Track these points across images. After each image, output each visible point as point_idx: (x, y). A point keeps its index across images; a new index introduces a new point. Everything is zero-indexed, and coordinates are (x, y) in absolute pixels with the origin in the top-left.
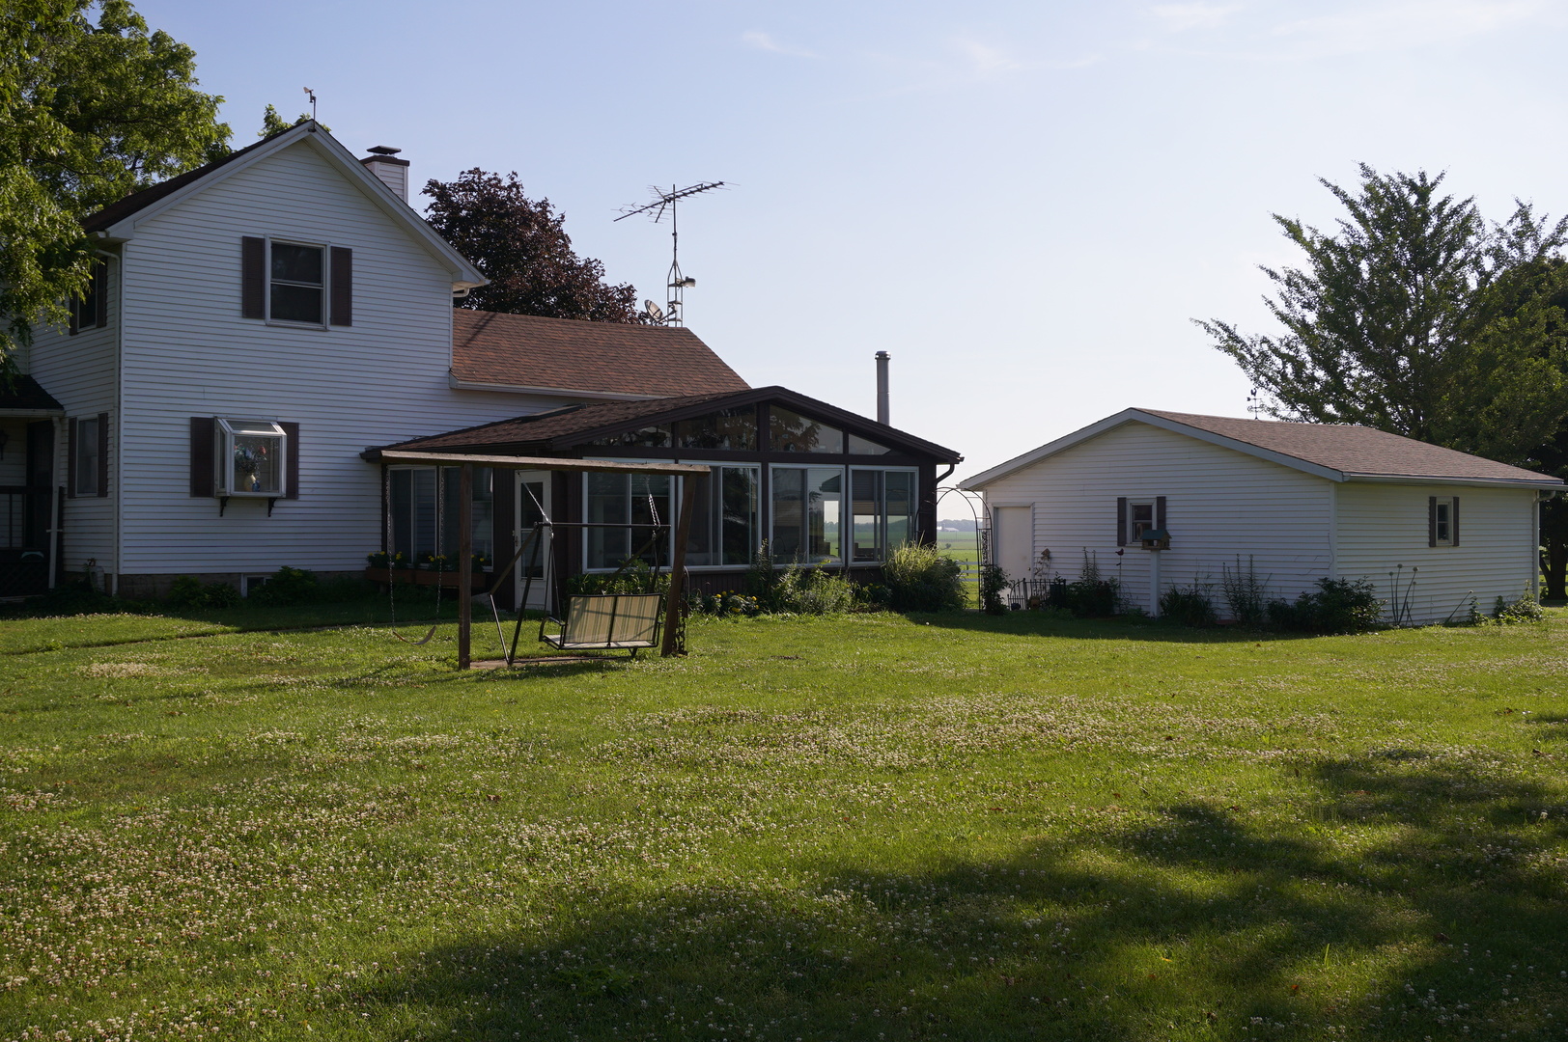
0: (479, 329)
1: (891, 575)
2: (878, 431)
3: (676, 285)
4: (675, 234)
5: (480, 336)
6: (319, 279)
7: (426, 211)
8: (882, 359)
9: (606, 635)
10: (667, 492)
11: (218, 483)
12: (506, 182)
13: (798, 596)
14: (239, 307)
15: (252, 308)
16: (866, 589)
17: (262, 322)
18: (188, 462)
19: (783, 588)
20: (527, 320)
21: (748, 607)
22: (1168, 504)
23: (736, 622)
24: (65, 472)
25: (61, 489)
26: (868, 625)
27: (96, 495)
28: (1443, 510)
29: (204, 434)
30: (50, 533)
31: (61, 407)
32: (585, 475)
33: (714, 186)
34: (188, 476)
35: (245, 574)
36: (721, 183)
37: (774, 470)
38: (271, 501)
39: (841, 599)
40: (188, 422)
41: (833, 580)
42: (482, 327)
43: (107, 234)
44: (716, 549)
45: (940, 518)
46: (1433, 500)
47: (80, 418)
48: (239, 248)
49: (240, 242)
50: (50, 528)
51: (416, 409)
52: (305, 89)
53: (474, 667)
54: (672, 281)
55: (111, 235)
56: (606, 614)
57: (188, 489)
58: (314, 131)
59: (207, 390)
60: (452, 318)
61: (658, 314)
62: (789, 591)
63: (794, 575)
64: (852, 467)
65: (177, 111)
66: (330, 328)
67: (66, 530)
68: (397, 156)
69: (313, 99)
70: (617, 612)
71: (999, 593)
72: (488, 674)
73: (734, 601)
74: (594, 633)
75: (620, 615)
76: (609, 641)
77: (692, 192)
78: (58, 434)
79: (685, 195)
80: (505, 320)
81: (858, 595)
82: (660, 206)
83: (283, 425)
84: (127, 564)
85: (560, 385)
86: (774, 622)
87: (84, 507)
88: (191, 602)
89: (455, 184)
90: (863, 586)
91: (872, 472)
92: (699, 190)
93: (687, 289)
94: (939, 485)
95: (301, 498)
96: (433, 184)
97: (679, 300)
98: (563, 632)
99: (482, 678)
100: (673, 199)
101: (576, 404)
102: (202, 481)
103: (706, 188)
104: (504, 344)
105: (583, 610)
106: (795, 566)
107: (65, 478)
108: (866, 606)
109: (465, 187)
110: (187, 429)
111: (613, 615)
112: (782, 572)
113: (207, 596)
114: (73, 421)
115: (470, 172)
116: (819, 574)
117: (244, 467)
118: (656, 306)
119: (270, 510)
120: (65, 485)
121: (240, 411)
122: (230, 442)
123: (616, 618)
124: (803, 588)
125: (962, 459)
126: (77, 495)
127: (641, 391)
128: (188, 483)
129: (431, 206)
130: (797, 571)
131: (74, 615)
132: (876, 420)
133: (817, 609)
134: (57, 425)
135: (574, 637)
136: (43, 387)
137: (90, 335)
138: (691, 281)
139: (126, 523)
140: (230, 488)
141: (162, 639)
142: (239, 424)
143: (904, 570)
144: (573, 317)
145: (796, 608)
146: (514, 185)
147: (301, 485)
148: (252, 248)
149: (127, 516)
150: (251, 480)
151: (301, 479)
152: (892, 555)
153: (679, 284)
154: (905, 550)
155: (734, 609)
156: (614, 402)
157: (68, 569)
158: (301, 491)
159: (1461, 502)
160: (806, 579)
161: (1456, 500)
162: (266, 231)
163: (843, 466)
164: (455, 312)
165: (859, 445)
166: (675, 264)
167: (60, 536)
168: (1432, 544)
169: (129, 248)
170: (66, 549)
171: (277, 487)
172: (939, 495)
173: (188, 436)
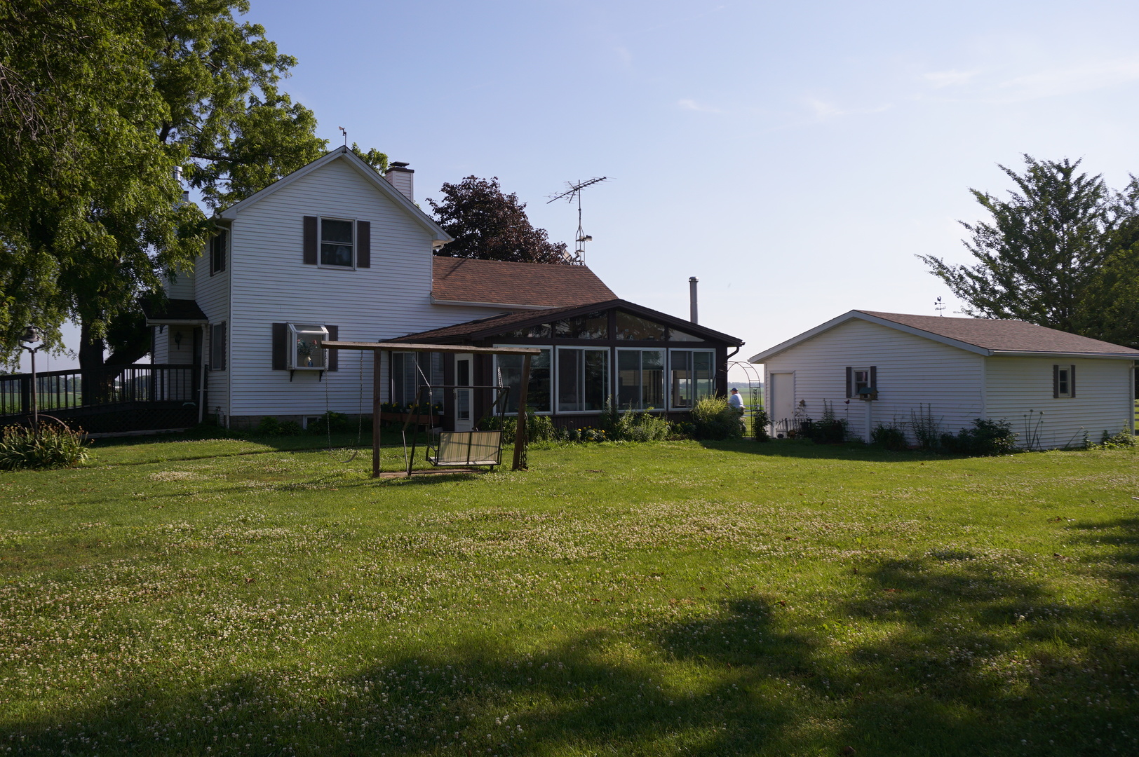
0: (454, 268)
1: (696, 417)
2: (692, 328)
3: (580, 240)
4: (580, 210)
5: (454, 273)
6: (351, 240)
7: (443, 201)
8: (693, 281)
9: (466, 457)
10: (549, 366)
11: (288, 362)
12: (490, 183)
13: (632, 430)
14: (302, 258)
15: (309, 258)
16: (679, 425)
17: (315, 266)
18: (271, 350)
19: (622, 425)
20: (485, 263)
21: (598, 437)
22: (878, 371)
23: (586, 447)
24: (208, 356)
25: (206, 365)
26: (672, 449)
27: (220, 369)
28: (1063, 374)
29: (280, 333)
30: (199, 392)
31: (207, 318)
32: (495, 356)
33: (601, 179)
34: (271, 358)
35: (305, 416)
36: (605, 178)
37: (619, 351)
38: (321, 372)
39: (661, 432)
40: (271, 326)
41: (656, 420)
42: (456, 268)
43: (221, 216)
44: (581, 401)
45: (728, 381)
46: (1056, 367)
47: (215, 324)
48: (302, 223)
49: (302, 219)
50: (199, 389)
52: (340, 128)
53: (384, 477)
54: (578, 238)
55: (223, 217)
56: (465, 444)
57: (271, 366)
58: (346, 152)
59: (282, 307)
60: (432, 262)
61: (569, 258)
62: (626, 427)
63: (630, 417)
64: (670, 349)
65: (300, 149)
66: (357, 269)
67: (209, 390)
68: (407, 167)
69: (345, 133)
70: (473, 442)
71: (765, 428)
72: (385, 482)
73: (589, 433)
74: (457, 456)
75: (474, 445)
76: (468, 461)
77: (589, 184)
78: (204, 333)
79: (585, 186)
80: (474, 264)
81: (674, 429)
82: (572, 193)
83: (328, 327)
84: (234, 410)
85: (498, 301)
86: (611, 447)
87: (216, 376)
88: (271, 432)
89: (459, 185)
90: (676, 423)
91: (685, 352)
92: (593, 183)
93: (587, 242)
94: (729, 360)
95: (339, 370)
96: (446, 185)
97: (582, 249)
98: (437, 454)
99: (388, 483)
100: (579, 189)
101: (507, 312)
102: (279, 361)
103: (597, 181)
104: (468, 277)
105: (448, 442)
106: (630, 411)
107: (208, 360)
108: (678, 436)
109: (466, 186)
110: (271, 330)
111: (470, 445)
112: (622, 415)
113: (281, 428)
114: (211, 326)
115: (468, 178)
116: (646, 416)
117: (303, 352)
118: (568, 253)
119: (320, 378)
120: (208, 363)
121: (302, 319)
122: (295, 338)
123: (472, 447)
124: (636, 425)
125: (744, 344)
126: (213, 369)
127: (551, 304)
128: (271, 362)
129: (445, 198)
130: (631, 414)
131: (199, 440)
132: (689, 321)
133: (644, 439)
134: (204, 329)
135: (443, 459)
136: (202, 310)
137: (219, 276)
138: (589, 237)
139: (234, 386)
140: (295, 365)
141: (229, 455)
142: (299, 327)
143: (704, 413)
144: (526, 261)
145: (628, 438)
146: (494, 184)
147: (339, 363)
148: (309, 222)
149: (234, 381)
150: (308, 360)
151: (339, 359)
152: (696, 404)
153: (582, 240)
154: (706, 401)
155: (590, 438)
156: (529, 311)
157: (210, 412)
158: (339, 366)
159: (1076, 369)
160: (638, 418)
161: (1073, 368)
162: (318, 213)
163: (665, 349)
164: (434, 258)
165: (676, 336)
166: (580, 228)
167: (206, 394)
168: (1056, 396)
169: (235, 224)
170: (209, 401)
171: (323, 365)
172: (729, 366)
173: (271, 334)
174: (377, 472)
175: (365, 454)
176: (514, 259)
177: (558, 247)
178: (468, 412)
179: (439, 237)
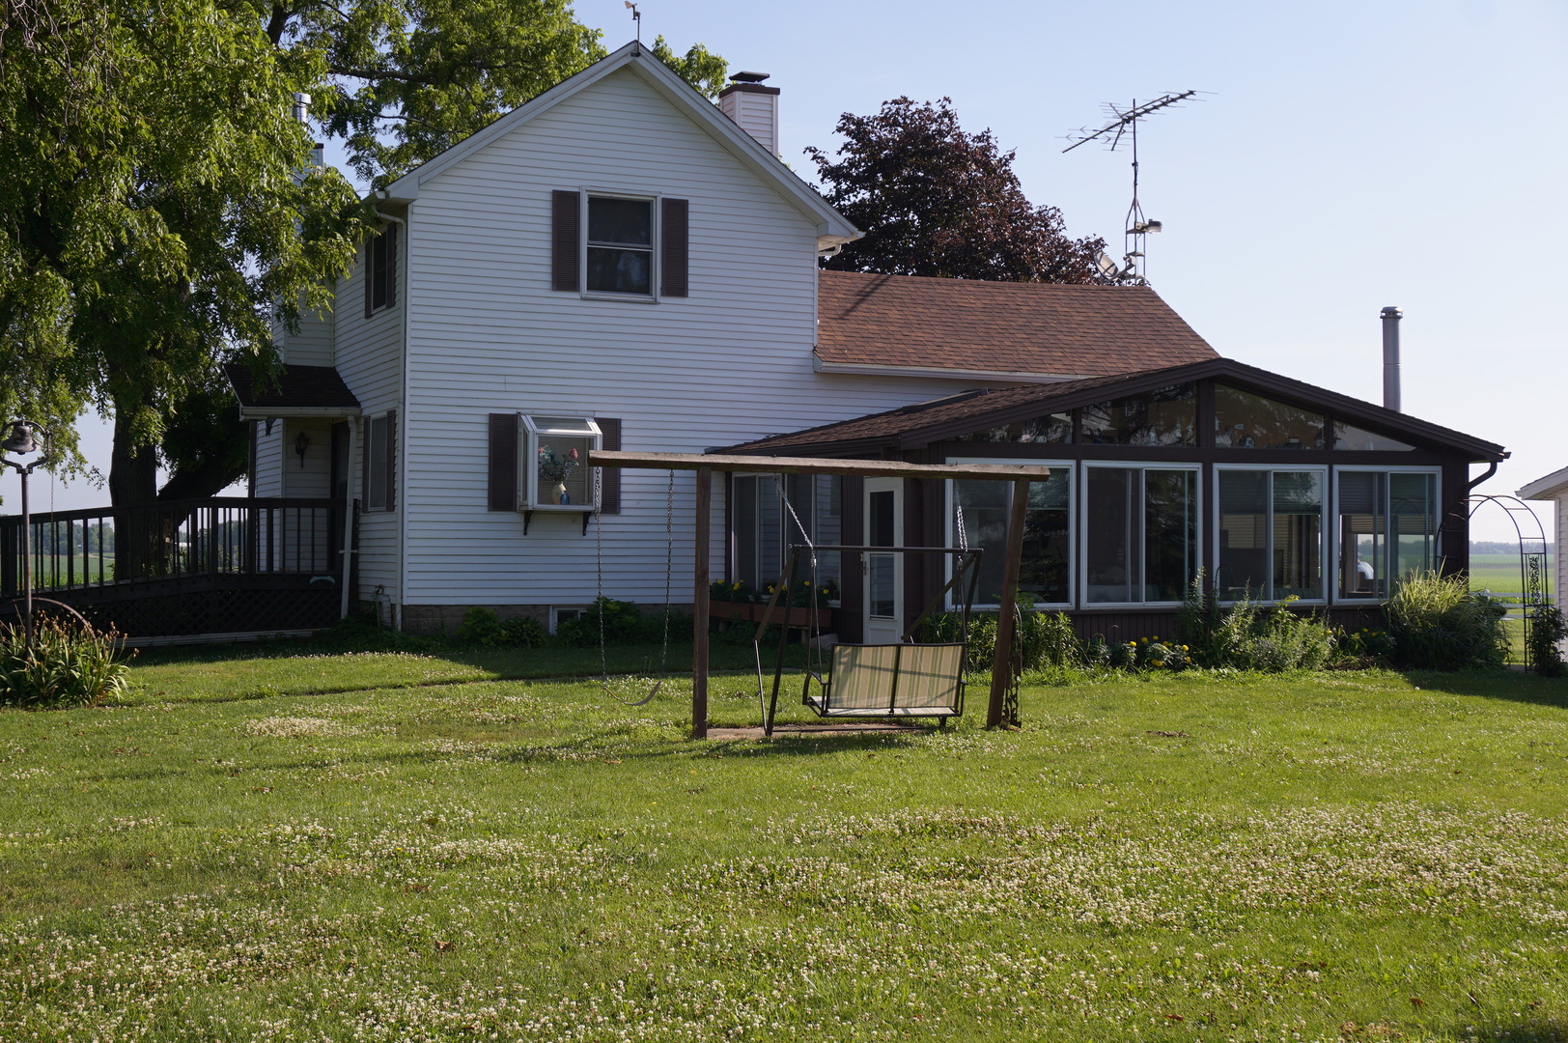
0: (864, 296)
1: (1396, 618)
2: (1386, 420)
3: (1135, 231)
4: (1135, 164)
5: (864, 305)
6: (648, 240)
7: (840, 153)
8: (1391, 317)
9: (887, 699)
10: (1066, 504)
11: (520, 494)
12: (937, 109)
13: (1249, 645)
14: (549, 277)
15: (564, 278)
16: (1356, 636)
17: (576, 295)
18: (486, 469)
19: (1227, 634)
20: (929, 283)
21: (1174, 659)
23: (1147, 680)
24: (360, 482)
25: (356, 501)
26: (1340, 688)
27: (384, 508)
29: (504, 433)
30: (342, 555)
31: (357, 404)
32: (949, 483)
33: (1182, 96)
34: (485, 485)
35: (554, 606)
36: (1191, 93)
37: (1222, 473)
38: (587, 515)
39: (1315, 650)
40: (486, 420)
41: (1304, 624)
42: (868, 294)
43: (387, 194)
44: (1136, 581)
45: (1470, 539)
47: (373, 417)
48: (549, 205)
49: (549, 197)
50: (343, 548)
51: (783, 399)
52: (627, 3)
53: (715, 737)
54: (1131, 227)
55: (392, 195)
56: (886, 670)
57: (485, 502)
58: (638, 55)
59: (509, 379)
60: (817, 282)
61: (1112, 271)
62: (1235, 638)
63: (1245, 616)
64: (1337, 468)
65: (546, 50)
66: (660, 299)
67: (362, 551)
68: (765, 83)
69: (637, 15)
70: (902, 667)
71: (1556, 645)
72: (718, 748)
73: (1154, 650)
74: (870, 697)
75: (905, 672)
76: (892, 707)
77: (1155, 107)
78: (353, 435)
79: (1147, 111)
80: (905, 284)
81: (1344, 645)
82: (1118, 129)
83: (600, 422)
84: (412, 593)
85: (959, 365)
86: (1202, 682)
87: (375, 522)
88: (484, 640)
89: (875, 119)
90: (1350, 630)
91: (1371, 474)
92: (1164, 104)
93: (1152, 235)
94: (1472, 492)
95: (624, 512)
96: (847, 118)
97: (1140, 250)
98: (826, 690)
99: (725, 751)
100: (1133, 118)
101: (976, 388)
102: (502, 493)
103: (1173, 100)
104: (894, 314)
105: (852, 665)
106: (1245, 604)
107: (359, 489)
108: (1355, 659)
109: (888, 120)
110: (485, 428)
111: (896, 671)
112: (1227, 612)
113: (504, 632)
114: (367, 419)
115: (895, 102)
116: (1282, 616)
117: (550, 474)
118: (1109, 260)
119: (585, 527)
120: (360, 497)
121: (548, 406)
122: (533, 444)
123: (901, 677)
124: (1259, 633)
125: (1508, 455)
126: (370, 509)
127: (1071, 370)
128: (485, 494)
129: (845, 147)
130: (1249, 610)
131: (341, 654)
132: (1381, 404)
133: (1276, 665)
134: (352, 426)
135: (841, 701)
136: (349, 387)
137: (382, 316)
138: (1155, 225)
139: (412, 543)
140: (533, 501)
141: (400, 686)
142: (543, 421)
143: (1414, 611)
144: (1016, 279)
145: (1242, 662)
146: (946, 114)
147: (623, 496)
148: (564, 204)
149: (412, 534)
150: (560, 489)
151: (623, 488)
152: (1395, 590)
153: (1140, 230)
154: (1418, 583)
155: (1155, 662)
156: (1024, 385)
157: (363, 597)
158: (623, 504)
160: (1263, 620)
162: (583, 183)
163: (1326, 467)
164: (820, 275)
165: (1350, 438)
166: (1135, 203)
167: (355, 558)
169: (416, 210)
170: (361, 574)
171: (590, 501)
172: (1472, 506)
173: (485, 436)
174: (701, 726)
175: (677, 688)
176: (991, 275)
177: (1087, 246)
178: (892, 603)
179: (831, 230)
